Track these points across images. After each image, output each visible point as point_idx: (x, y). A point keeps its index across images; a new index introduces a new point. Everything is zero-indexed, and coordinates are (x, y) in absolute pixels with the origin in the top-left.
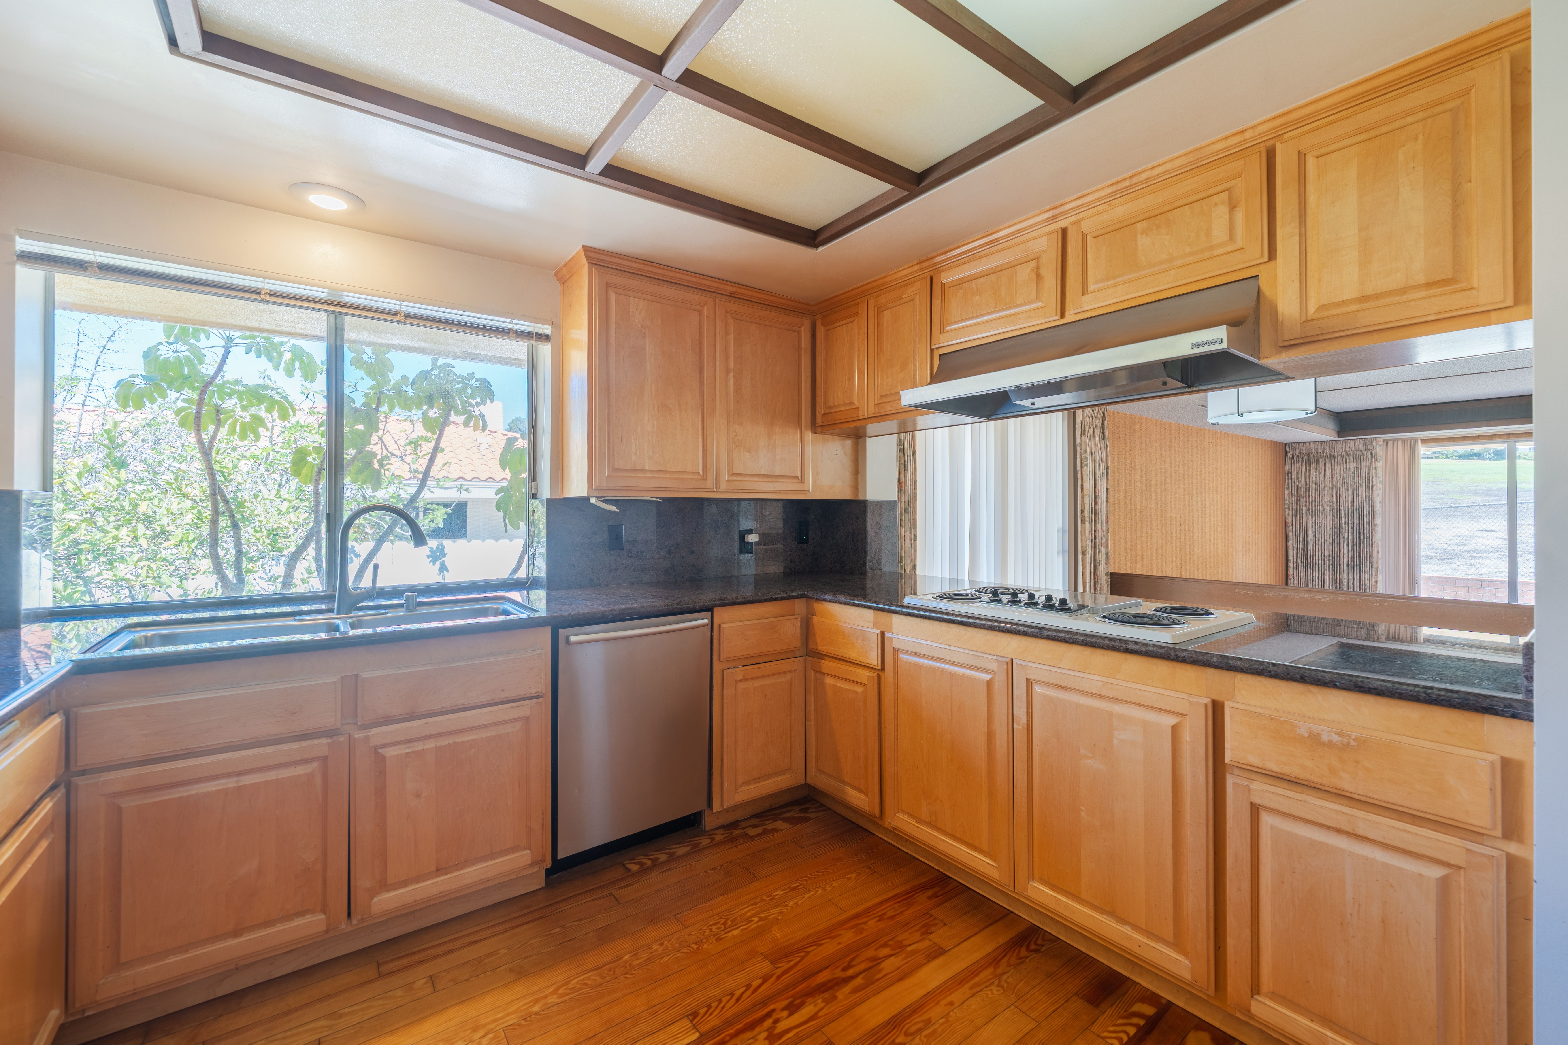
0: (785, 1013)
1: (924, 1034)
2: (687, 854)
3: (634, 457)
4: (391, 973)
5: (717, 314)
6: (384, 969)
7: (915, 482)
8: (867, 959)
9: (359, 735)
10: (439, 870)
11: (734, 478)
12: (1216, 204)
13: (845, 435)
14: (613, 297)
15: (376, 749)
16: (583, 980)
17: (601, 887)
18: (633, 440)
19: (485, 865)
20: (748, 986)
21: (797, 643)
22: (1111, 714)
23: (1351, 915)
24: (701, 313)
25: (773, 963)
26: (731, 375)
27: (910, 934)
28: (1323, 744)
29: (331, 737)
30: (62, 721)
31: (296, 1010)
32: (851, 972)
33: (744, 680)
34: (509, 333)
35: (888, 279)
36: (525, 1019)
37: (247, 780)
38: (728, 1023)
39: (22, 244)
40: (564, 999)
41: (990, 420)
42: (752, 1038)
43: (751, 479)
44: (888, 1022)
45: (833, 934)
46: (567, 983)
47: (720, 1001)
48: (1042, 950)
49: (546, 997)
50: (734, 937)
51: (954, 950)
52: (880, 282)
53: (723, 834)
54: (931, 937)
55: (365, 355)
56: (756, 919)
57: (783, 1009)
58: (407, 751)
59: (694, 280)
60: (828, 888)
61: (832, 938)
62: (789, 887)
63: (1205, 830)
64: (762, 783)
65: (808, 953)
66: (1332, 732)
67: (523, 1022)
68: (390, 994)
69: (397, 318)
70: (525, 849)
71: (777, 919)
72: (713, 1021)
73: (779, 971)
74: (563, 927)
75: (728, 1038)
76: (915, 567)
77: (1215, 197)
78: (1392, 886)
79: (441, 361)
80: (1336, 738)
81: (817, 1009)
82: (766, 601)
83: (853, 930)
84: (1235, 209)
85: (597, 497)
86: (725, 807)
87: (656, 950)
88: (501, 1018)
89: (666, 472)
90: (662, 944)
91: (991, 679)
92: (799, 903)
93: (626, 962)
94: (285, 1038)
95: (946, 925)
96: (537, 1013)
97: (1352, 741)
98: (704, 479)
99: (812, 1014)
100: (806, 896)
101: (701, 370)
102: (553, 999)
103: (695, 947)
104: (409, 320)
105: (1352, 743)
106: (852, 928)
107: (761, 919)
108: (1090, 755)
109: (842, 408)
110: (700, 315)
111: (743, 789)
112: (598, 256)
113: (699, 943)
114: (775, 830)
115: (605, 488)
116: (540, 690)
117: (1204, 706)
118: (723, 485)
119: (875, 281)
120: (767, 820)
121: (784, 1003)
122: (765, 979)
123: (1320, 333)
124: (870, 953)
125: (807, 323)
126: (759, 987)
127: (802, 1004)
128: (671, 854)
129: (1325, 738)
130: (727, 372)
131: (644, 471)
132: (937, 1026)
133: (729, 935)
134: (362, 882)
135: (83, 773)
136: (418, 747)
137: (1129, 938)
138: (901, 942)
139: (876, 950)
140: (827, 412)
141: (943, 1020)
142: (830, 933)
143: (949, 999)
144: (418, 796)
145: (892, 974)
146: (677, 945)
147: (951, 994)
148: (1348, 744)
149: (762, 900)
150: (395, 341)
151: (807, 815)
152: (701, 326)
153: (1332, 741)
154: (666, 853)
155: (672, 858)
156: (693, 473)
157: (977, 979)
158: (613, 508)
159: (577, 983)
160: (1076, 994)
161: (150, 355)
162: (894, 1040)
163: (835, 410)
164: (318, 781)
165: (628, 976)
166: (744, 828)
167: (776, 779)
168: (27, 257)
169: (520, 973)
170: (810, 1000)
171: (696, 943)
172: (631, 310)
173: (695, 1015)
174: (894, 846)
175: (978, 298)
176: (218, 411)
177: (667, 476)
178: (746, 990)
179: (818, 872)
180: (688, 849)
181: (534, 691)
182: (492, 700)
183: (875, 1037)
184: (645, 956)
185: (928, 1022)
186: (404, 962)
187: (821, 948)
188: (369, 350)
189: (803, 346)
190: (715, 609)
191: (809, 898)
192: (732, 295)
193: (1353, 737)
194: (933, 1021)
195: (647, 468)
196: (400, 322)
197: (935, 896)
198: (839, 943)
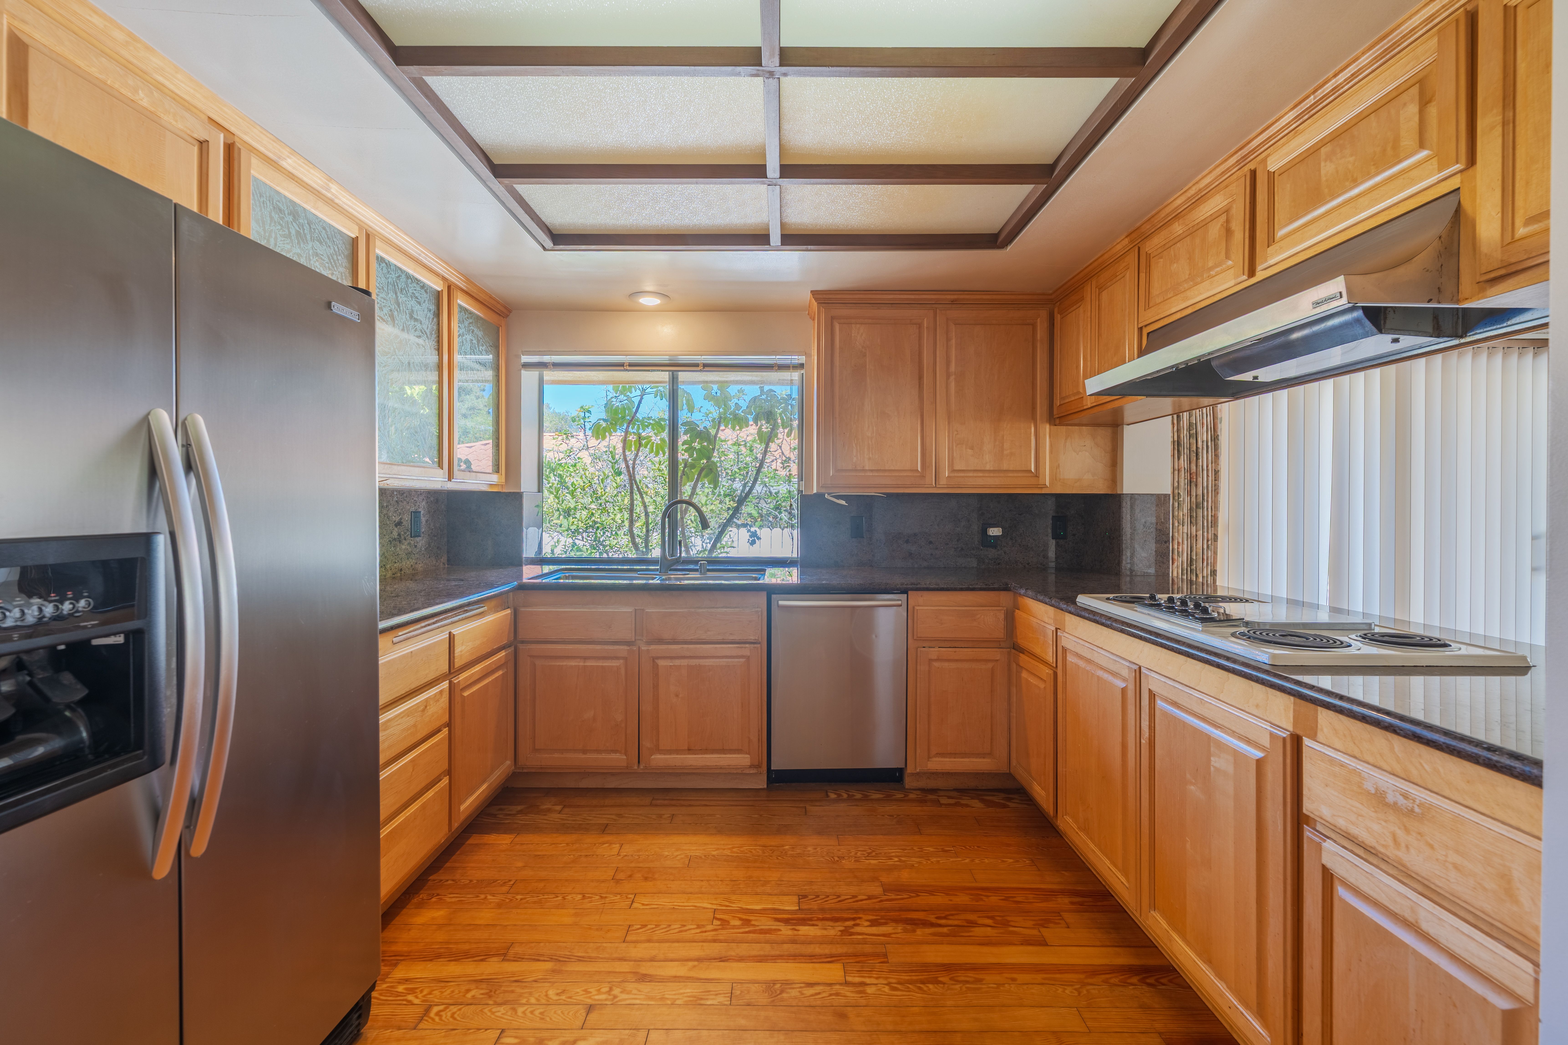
0: (868, 923)
1: (968, 986)
2: (878, 800)
3: (855, 459)
4: (656, 805)
5: (938, 323)
6: (654, 802)
7: (1216, 473)
8: (965, 920)
9: (644, 648)
10: (690, 750)
11: (956, 474)
12: (1405, 104)
13: (1095, 424)
14: (837, 327)
15: (654, 659)
16: (752, 849)
17: (801, 800)
18: (854, 445)
19: (719, 756)
20: (854, 897)
21: (1000, 634)
22: (1209, 738)
23: (1414, 1031)
24: (920, 326)
25: (885, 891)
26: (952, 378)
27: (1024, 919)
28: (1387, 805)
29: (629, 646)
30: (511, 613)
31: (606, 806)
32: (943, 922)
33: (938, 660)
34: (773, 367)
35: (1106, 256)
36: (705, 856)
37: (589, 663)
38: (823, 910)
39: (525, 359)
40: (733, 854)
41: (1237, 399)
42: (832, 926)
43: (975, 474)
44: (943, 965)
45: (951, 893)
46: (741, 847)
47: (828, 896)
48: (1159, 987)
49: (724, 849)
50: (870, 864)
51: (1056, 948)
52: (1100, 261)
53: (917, 795)
54: (1042, 930)
55: (713, 391)
56: (896, 859)
57: (867, 920)
58: (671, 664)
59: (912, 297)
60: (977, 861)
61: (947, 894)
62: (942, 849)
63: (1282, 888)
64: (958, 760)
65: (918, 896)
66: (1397, 791)
67: (703, 857)
68: (650, 815)
69: (699, 369)
70: (746, 754)
71: (913, 865)
72: (814, 905)
73: (884, 898)
74: (761, 815)
75: (816, 919)
76: (1214, 573)
77: (1404, 95)
78: (1455, 1006)
79: (766, 388)
80: (1401, 801)
81: (893, 931)
82: (961, 589)
83: (972, 897)
84: (1428, 105)
85: (829, 494)
86: (918, 771)
87: (809, 851)
88: (693, 850)
89: (885, 471)
90: (815, 849)
91: (1126, 687)
92: (941, 862)
93: (784, 850)
94: (595, 817)
95: (1068, 927)
96: (714, 856)
97: (1416, 806)
98: (923, 477)
99: (888, 932)
100: (951, 860)
101: (921, 378)
102: (728, 852)
103: (836, 859)
104: (706, 369)
105: (1417, 809)
106: (972, 895)
107: (900, 861)
108: (1193, 781)
109: (1073, 399)
110: (919, 327)
111: (934, 759)
112: (825, 296)
113: (841, 858)
114: (967, 806)
115: (830, 486)
116: (757, 638)
117: (1282, 740)
118: (943, 482)
119: (1095, 261)
120: (967, 796)
121: (871, 917)
122: (870, 898)
123: (1525, 257)
124: (972, 917)
125: (1044, 314)
126: (862, 900)
127: (885, 924)
128: (866, 796)
129: (1390, 798)
130: (948, 376)
131: (864, 470)
132: (983, 986)
133: (867, 861)
134: (646, 744)
135: (523, 642)
136: (677, 662)
137: (1222, 995)
138: (1009, 921)
139: (979, 917)
140: (1062, 403)
141: (995, 986)
142: (949, 891)
143: (1015, 976)
144: (677, 696)
145: (977, 938)
146: (825, 853)
147: (1019, 973)
148: (1412, 811)
149: (912, 849)
150: (732, 378)
151: (1007, 803)
152: (920, 338)
153: (1397, 804)
154: (862, 794)
155: (866, 798)
156: (911, 471)
157: (1058, 976)
158: (843, 502)
159: (747, 849)
160: (1160, 1034)
161: (608, 406)
162: (937, 977)
163: (1067, 401)
164: (623, 671)
165: (779, 858)
166: (939, 796)
167: (974, 760)
168: (527, 366)
169: (720, 831)
170: (894, 924)
171: (839, 857)
172: (853, 335)
173: (805, 896)
174: (1075, 852)
175: (1175, 265)
176: (640, 438)
177: (886, 474)
178: (851, 898)
179: (978, 847)
180: (881, 796)
181: (752, 638)
182: (723, 639)
183: (924, 968)
184: (799, 851)
185: (980, 981)
186: (666, 802)
187: (932, 897)
188: (715, 387)
189: (1039, 338)
190: (909, 592)
191: (953, 861)
192: (953, 302)
193: (1418, 802)
194: (984, 982)
195: (867, 468)
196: (700, 371)
197: (1081, 904)
198: (951, 900)
